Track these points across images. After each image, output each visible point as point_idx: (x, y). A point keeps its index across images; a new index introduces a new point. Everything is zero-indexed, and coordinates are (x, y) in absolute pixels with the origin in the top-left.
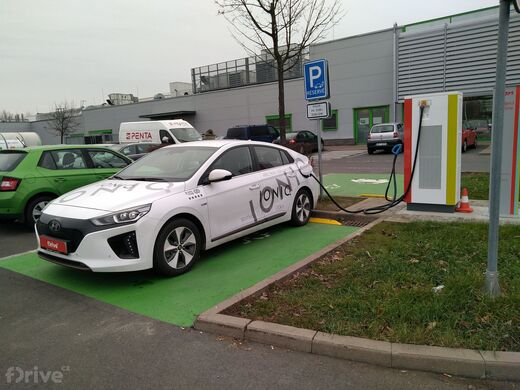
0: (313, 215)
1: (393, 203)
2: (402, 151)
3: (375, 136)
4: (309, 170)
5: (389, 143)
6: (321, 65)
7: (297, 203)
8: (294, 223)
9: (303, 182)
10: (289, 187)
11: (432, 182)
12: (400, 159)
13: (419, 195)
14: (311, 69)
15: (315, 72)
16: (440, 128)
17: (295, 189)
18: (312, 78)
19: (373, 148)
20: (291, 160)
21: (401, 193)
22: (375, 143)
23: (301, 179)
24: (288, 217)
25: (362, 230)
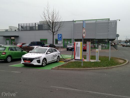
0: (59, 61)
1: (72, 59)
2: (74, 51)
3: (68, 46)
4: (59, 53)
5: (71, 48)
6: (61, 35)
7: (57, 58)
8: (57, 62)
9: (59, 55)
10: (56, 55)
11: (78, 56)
12: (74, 52)
13: (76, 58)
14: (59, 35)
15: (60, 36)
16: (79, 47)
17: (57, 56)
18: (59, 37)
19: (68, 49)
20: (57, 51)
21: (74, 58)
22: (68, 48)
23: (58, 54)
24: (56, 61)
25: (66, 63)
